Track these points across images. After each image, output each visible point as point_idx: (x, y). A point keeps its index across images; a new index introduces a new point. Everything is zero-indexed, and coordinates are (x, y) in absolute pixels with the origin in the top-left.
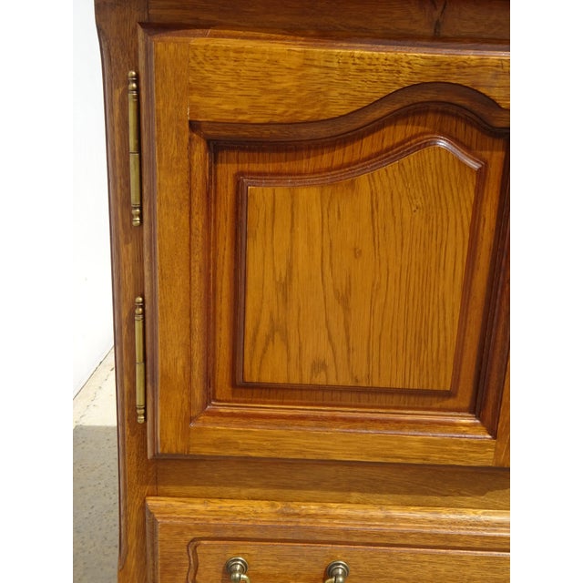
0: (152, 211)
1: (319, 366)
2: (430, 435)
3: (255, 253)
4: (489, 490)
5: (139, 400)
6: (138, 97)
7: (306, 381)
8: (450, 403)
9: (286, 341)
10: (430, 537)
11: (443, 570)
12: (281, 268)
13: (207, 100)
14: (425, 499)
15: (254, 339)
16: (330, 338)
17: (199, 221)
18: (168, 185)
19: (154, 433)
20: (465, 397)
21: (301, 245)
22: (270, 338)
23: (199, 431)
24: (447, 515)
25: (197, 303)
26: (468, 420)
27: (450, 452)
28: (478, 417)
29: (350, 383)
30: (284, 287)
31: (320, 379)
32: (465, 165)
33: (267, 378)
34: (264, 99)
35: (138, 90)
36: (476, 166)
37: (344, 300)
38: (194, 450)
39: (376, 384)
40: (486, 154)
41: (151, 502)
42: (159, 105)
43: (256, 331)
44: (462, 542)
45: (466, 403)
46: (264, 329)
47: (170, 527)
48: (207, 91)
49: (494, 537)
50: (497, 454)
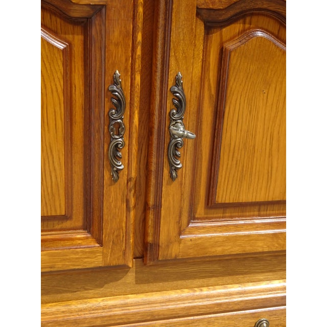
4: (106, 283)
8: (68, 224)
10: (63, 323)
14: (59, 296)
20: (78, 218)
24: (76, 305)
26: (81, 235)
27: (69, 260)
28: (89, 232)
32: (53, 46)
36: (61, 46)
40: (70, 37)
44: (88, 323)
45: (80, 223)
49: (110, 316)
50: (104, 256)
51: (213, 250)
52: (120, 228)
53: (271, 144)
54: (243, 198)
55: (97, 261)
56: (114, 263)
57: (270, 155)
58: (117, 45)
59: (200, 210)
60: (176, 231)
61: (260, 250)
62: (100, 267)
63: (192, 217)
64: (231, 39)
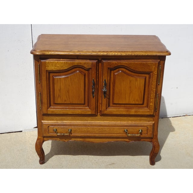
0: (42, 81)
1: (65, 101)
2: (81, 110)
3: (55, 86)
5: (40, 106)
6: (39, 67)
7: (64, 103)
8: (84, 105)
9: (60, 97)
11: (85, 129)
12: (59, 88)
13: (48, 68)
15: (56, 98)
16: (66, 97)
17: (48, 82)
18: (44, 78)
19: (43, 111)
21: (62, 85)
22: (58, 97)
23: (49, 110)
24: (85, 122)
25: (48, 93)
26: (87, 108)
27: (85, 112)
29: (70, 103)
30: (60, 90)
31: (66, 103)
32: (82, 74)
33: (58, 103)
34: (56, 68)
35: (39, 66)
36: (84, 74)
37: (68, 92)
38: (48, 113)
39: (73, 103)
41: (42, 121)
42: (42, 69)
43: (56, 96)
44: (88, 125)
45: (87, 105)
46: (57, 96)
47: (45, 124)
48: (48, 67)
50: (91, 112)
51: (114, 113)
52: (94, 107)
53: (125, 92)
54: (120, 103)
55: (90, 113)
56: (93, 114)
57: (125, 94)
58: (93, 74)
59: (111, 104)
60: (106, 108)
61: (124, 114)
62: (90, 114)
63: (109, 106)
64: (116, 72)
